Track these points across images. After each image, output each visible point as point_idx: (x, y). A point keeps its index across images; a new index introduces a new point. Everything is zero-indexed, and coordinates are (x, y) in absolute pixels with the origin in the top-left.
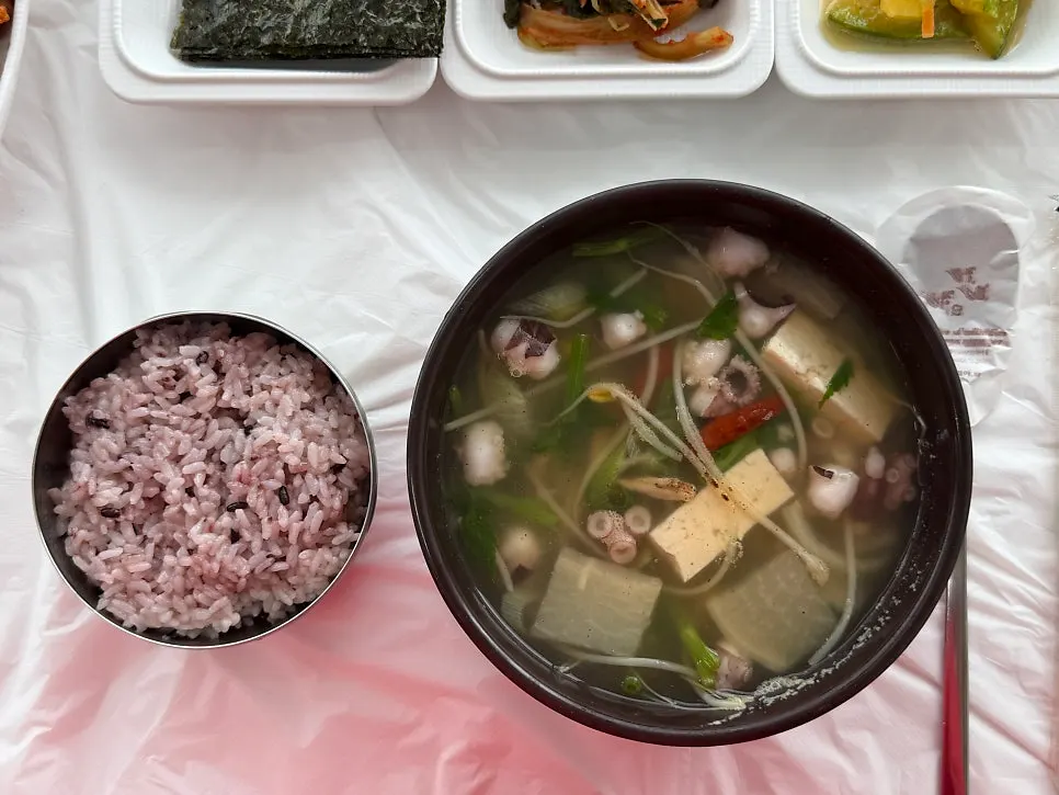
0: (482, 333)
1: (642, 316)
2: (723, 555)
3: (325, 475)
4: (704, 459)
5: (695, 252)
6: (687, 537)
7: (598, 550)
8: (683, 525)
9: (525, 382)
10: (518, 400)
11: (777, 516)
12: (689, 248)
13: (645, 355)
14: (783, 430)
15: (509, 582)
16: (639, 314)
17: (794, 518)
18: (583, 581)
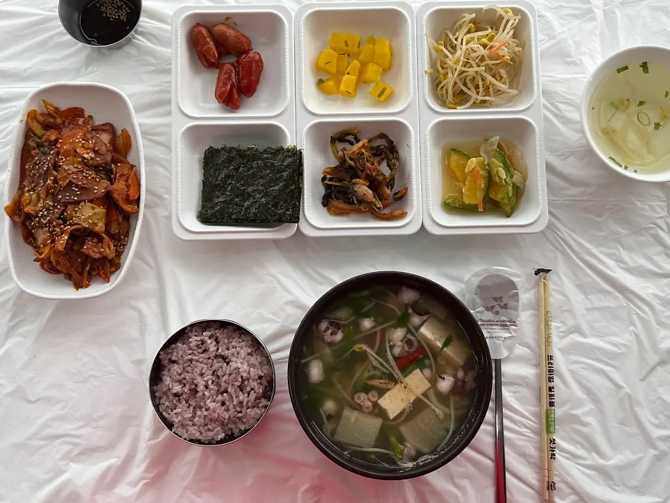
0: (315, 326)
1: (374, 319)
2: (404, 409)
3: (256, 380)
4: (397, 372)
5: (393, 295)
6: (391, 402)
7: (358, 408)
8: (390, 398)
9: (331, 344)
10: (327, 351)
11: (425, 394)
12: (390, 293)
13: (375, 334)
14: (427, 362)
15: (325, 420)
16: (372, 318)
17: (432, 395)
18: (353, 419)
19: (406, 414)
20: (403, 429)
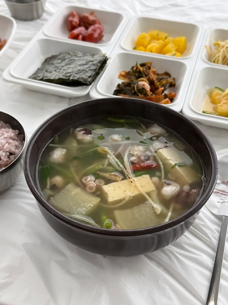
1: (122, 136)
2: (124, 199)
3: (6, 152)
5: (144, 127)
6: (114, 190)
7: (84, 186)
8: (114, 187)
11: (149, 194)
12: (142, 125)
13: (120, 145)
14: (158, 173)
15: (48, 187)
16: (121, 136)
17: (154, 195)
18: (73, 193)
19: (124, 202)
20: (117, 213)
